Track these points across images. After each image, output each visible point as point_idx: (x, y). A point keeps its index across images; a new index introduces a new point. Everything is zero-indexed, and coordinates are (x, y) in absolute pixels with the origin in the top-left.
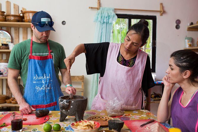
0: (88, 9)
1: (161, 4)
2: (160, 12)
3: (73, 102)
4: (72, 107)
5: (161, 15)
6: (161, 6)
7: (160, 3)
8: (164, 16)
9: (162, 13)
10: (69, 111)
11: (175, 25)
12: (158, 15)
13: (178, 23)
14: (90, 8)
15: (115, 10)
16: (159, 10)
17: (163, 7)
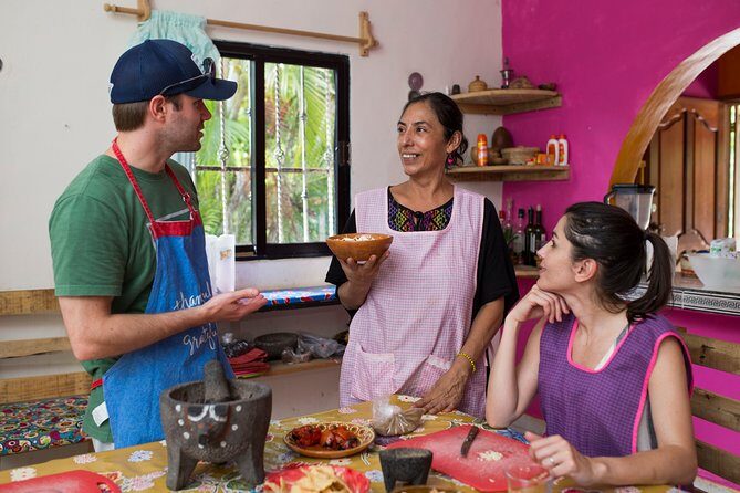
0: (104, 12)
1: (365, 15)
2: (362, 42)
3: (239, 409)
4: (235, 427)
5: (365, 54)
6: (366, 22)
7: (358, 14)
8: (373, 56)
9: (366, 47)
10: (223, 444)
11: (409, 89)
12: (353, 54)
13: (417, 83)
14: (109, 9)
15: (210, 24)
16: (357, 35)
17: (370, 27)
